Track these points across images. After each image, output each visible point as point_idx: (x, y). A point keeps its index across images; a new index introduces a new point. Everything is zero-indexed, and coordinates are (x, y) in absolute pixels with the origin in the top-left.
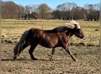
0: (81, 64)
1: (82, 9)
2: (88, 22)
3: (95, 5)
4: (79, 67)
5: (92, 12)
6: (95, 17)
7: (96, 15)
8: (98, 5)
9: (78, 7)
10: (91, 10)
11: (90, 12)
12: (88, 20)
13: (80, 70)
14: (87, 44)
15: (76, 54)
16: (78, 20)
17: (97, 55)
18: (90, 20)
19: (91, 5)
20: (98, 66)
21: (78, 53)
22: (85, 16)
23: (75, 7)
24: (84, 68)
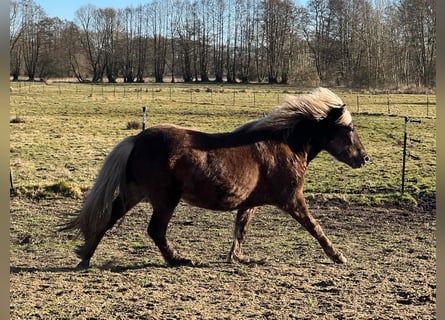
0: (45, 283)
1: (66, 31)
2: (96, 88)
3: (129, 10)
4: (31, 301)
5: (115, 44)
6: (129, 65)
7: (134, 55)
8: (140, 10)
9: (47, 20)
10: (109, 32)
11: (107, 46)
12: (96, 80)
13: (37, 312)
14: (83, 190)
15: (26, 240)
16: (50, 81)
17: (124, 239)
18: (106, 80)
19: (109, 14)
20: (125, 290)
21: (39, 232)
22: (81, 59)
23: (36, 21)
24: (59, 301)
